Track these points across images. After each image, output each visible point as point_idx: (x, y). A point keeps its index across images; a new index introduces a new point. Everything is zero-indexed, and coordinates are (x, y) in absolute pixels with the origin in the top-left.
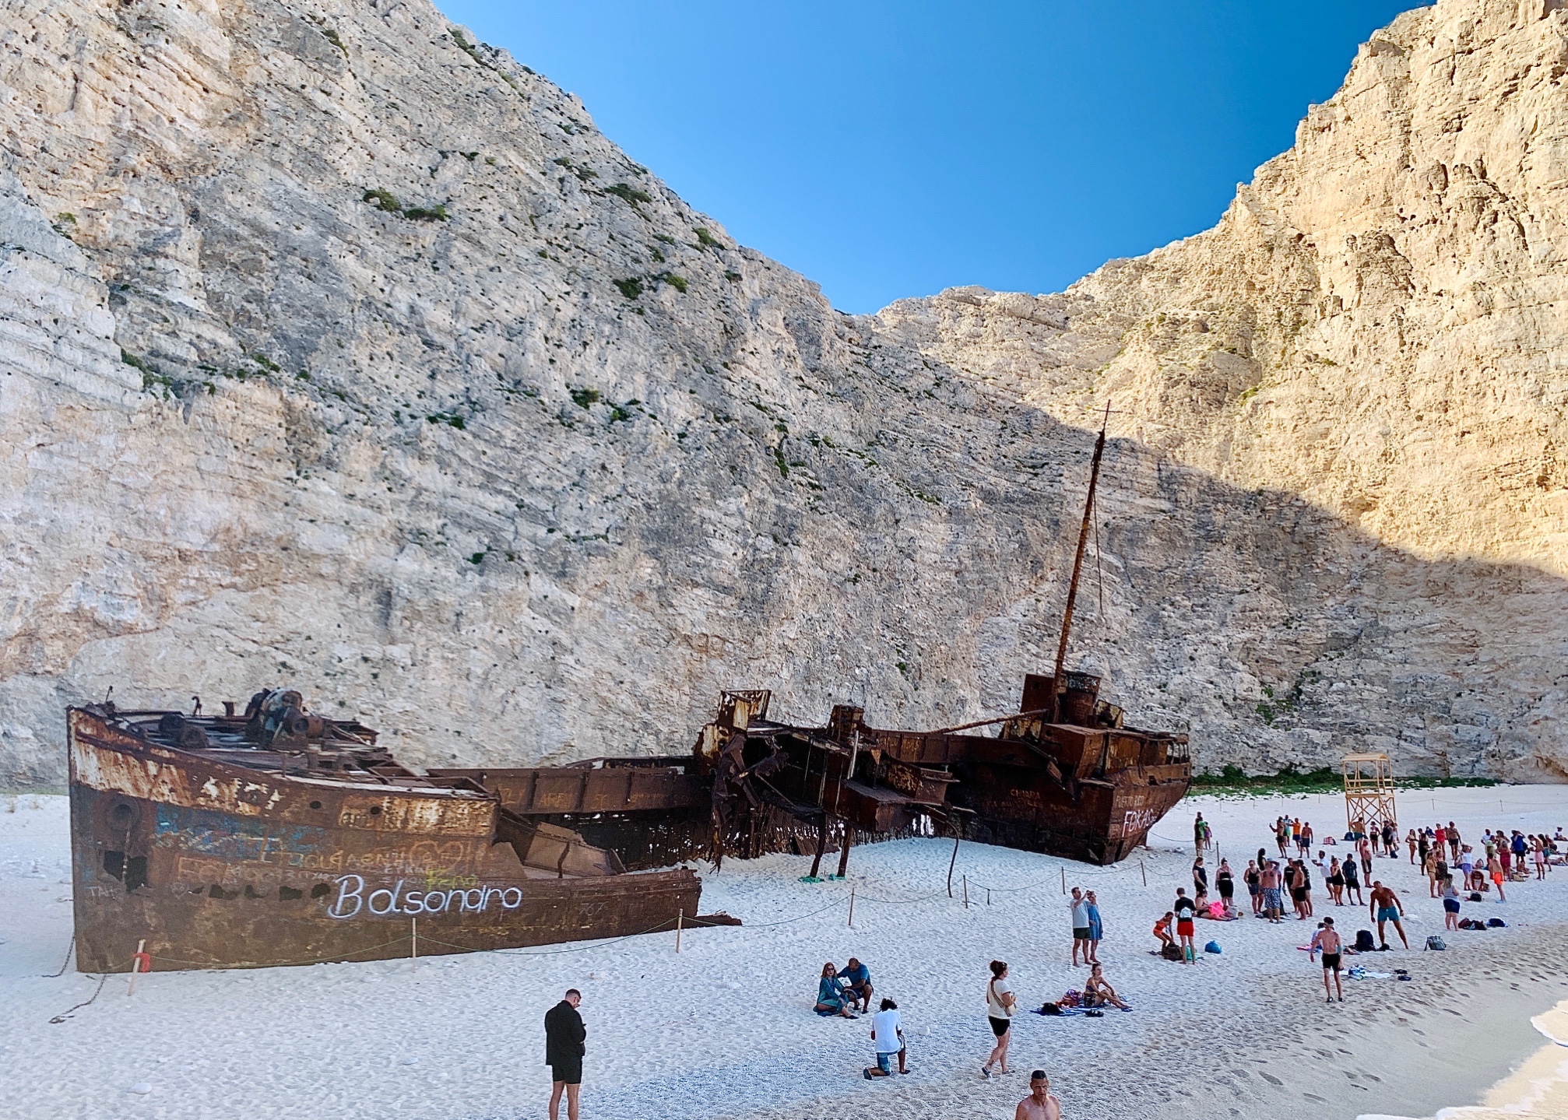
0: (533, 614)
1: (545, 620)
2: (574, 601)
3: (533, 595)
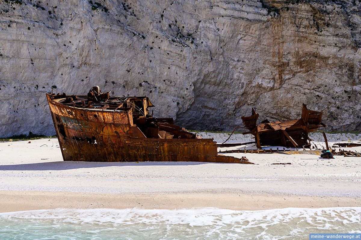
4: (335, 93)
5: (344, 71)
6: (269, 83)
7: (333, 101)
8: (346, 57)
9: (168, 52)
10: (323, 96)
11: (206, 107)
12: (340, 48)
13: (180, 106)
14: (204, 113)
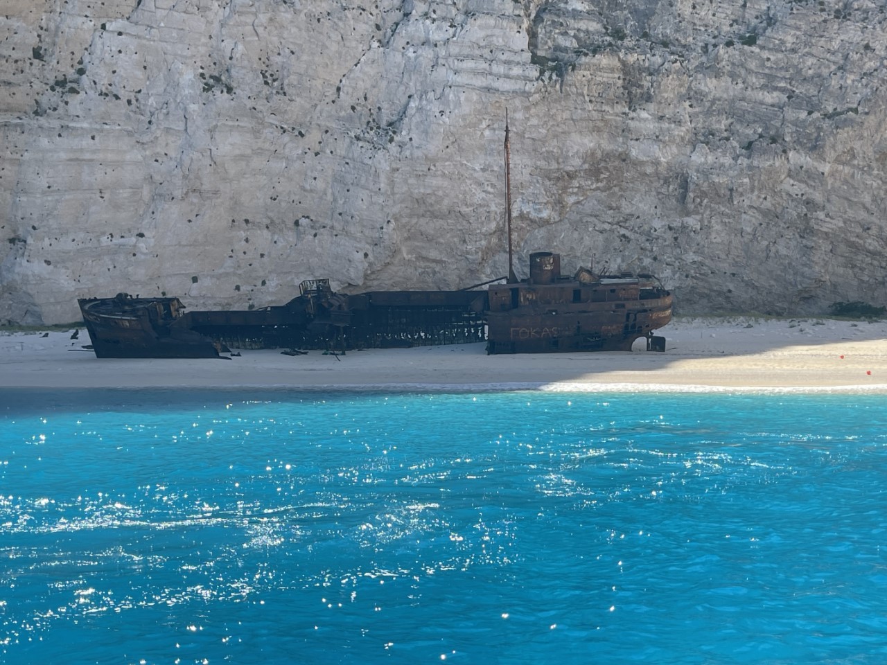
0: (791, 182)
1: (803, 186)
3: (792, 167)
4: (652, 231)
5: (671, 187)
6: (540, 211)
7: (648, 245)
8: (676, 161)
9: (347, 161)
10: (632, 236)
11: (426, 259)
12: (666, 145)
14: (420, 270)
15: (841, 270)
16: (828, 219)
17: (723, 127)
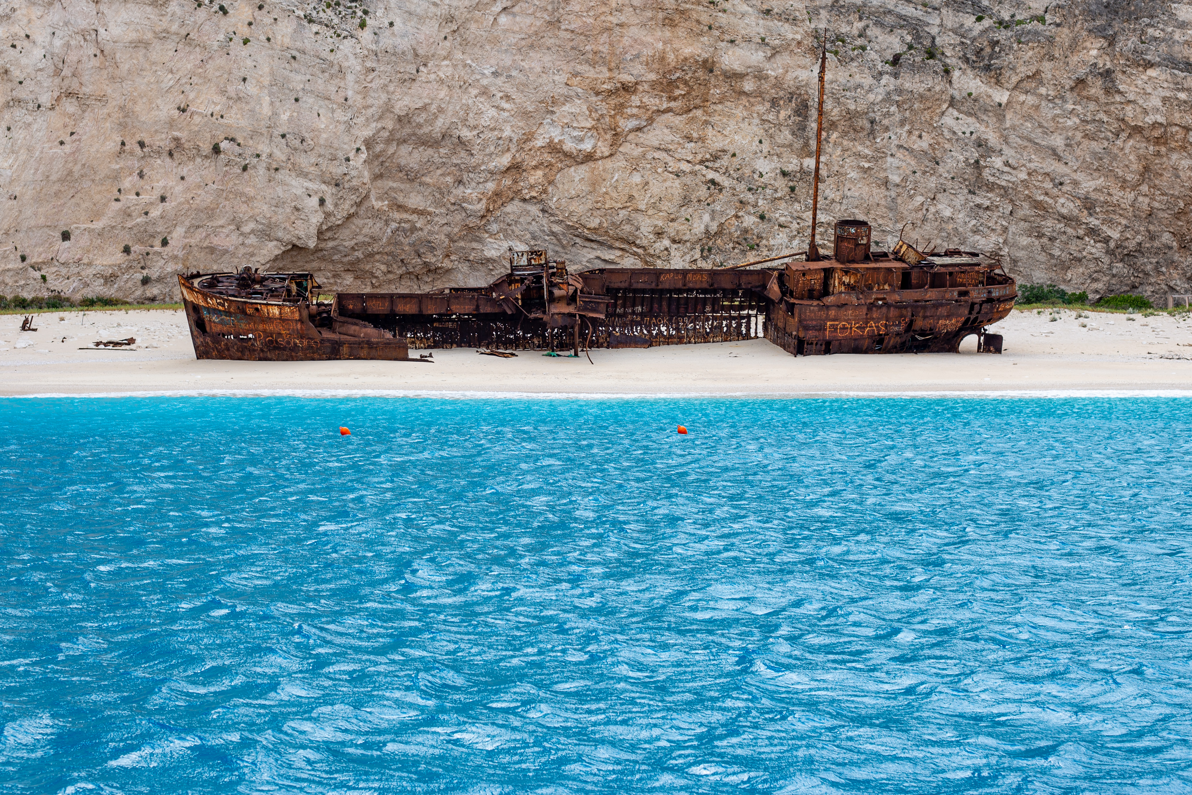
0: (956, 113)
1: (971, 120)
2: (1001, 96)
3: (956, 94)
4: (756, 176)
5: (783, 114)
6: (581, 140)
7: (750, 197)
8: (790, 76)
9: (295, 53)
10: (725, 182)
11: (401, 207)
12: (776, 52)
13: (329, 206)
14: (394, 225)
15: (1025, 241)
16: (1006, 169)
17: (855, 32)
